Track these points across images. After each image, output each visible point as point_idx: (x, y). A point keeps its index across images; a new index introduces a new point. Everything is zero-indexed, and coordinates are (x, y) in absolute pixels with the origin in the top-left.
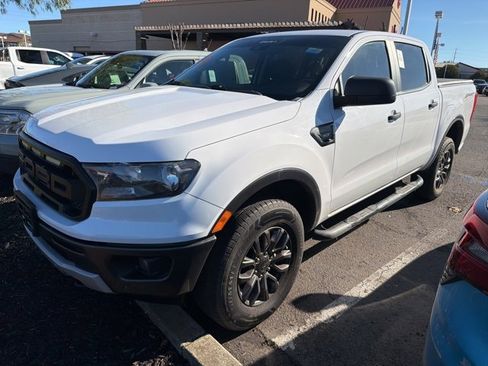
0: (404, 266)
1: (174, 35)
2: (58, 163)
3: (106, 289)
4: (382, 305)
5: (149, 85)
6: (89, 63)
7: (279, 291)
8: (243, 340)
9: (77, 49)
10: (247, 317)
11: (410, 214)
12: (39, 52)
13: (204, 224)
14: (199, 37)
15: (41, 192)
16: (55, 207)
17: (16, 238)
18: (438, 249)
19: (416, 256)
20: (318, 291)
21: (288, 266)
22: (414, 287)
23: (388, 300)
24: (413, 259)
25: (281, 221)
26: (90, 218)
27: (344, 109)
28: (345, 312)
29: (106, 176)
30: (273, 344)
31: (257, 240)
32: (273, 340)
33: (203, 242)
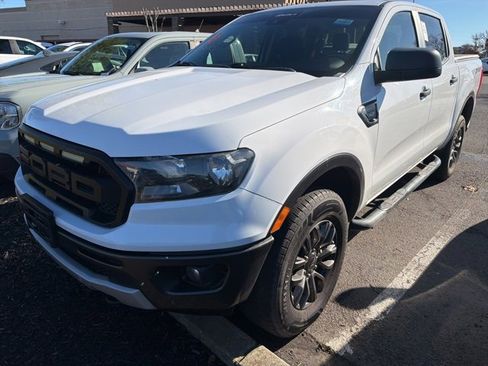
0: (439, 251)
1: (149, 20)
2: (80, 159)
3: (147, 305)
4: (429, 295)
5: (145, 70)
6: (67, 50)
7: (325, 289)
8: (293, 347)
9: (45, 39)
10: (298, 323)
11: (427, 196)
12: (7, 40)
13: (263, 224)
14: (175, 22)
15: (55, 194)
16: (79, 213)
17: (16, 246)
18: (467, 231)
19: (447, 240)
20: (359, 285)
21: (333, 262)
22: (456, 273)
23: (434, 289)
24: (446, 243)
25: (331, 213)
26: (128, 223)
27: (384, 85)
28: (394, 307)
29: (135, 171)
30: (328, 349)
31: (308, 236)
32: (327, 344)
33: (261, 245)
